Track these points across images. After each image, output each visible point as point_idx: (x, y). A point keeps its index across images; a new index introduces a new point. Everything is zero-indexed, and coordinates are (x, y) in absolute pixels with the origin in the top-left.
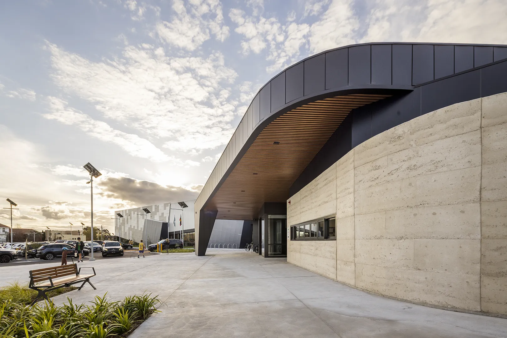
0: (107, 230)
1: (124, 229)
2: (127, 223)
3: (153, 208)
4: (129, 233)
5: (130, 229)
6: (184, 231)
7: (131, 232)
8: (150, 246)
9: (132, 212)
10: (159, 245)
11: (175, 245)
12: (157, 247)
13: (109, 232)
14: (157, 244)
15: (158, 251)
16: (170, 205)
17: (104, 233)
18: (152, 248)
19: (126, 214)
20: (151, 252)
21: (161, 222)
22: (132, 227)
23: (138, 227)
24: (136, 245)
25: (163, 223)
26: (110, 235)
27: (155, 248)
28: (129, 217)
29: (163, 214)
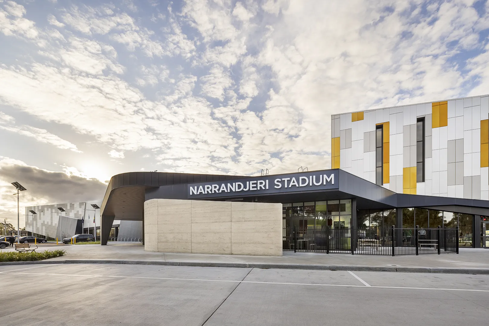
0: (10, 224)
1: (36, 224)
2: (40, 219)
3: (68, 206)
4: (42, 229)
5: (43, 224)
6: (96, 227)
7: (44, 228)
8: (65, 240)
9: (46, 209)
10: (73, 239)
11: (87, 239)
12: (71, 240)
13: (13, 227)
14: (71, 238)
15: (72, 243)
16: (86, 204)
17: (7, 227)
18: (66, 241)
19: (39, 210)
20: (65, 244)
21: (76, 219)
22: (46, 223)
23: (52, 223)
24: (50, 239)
25: (78, 220)
26: (14, 229)
27: (70, 241)
28: (42, 213)
29: (78, 211)
